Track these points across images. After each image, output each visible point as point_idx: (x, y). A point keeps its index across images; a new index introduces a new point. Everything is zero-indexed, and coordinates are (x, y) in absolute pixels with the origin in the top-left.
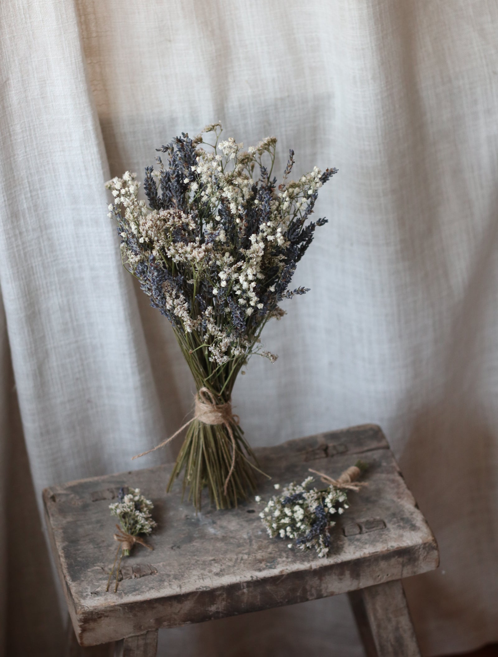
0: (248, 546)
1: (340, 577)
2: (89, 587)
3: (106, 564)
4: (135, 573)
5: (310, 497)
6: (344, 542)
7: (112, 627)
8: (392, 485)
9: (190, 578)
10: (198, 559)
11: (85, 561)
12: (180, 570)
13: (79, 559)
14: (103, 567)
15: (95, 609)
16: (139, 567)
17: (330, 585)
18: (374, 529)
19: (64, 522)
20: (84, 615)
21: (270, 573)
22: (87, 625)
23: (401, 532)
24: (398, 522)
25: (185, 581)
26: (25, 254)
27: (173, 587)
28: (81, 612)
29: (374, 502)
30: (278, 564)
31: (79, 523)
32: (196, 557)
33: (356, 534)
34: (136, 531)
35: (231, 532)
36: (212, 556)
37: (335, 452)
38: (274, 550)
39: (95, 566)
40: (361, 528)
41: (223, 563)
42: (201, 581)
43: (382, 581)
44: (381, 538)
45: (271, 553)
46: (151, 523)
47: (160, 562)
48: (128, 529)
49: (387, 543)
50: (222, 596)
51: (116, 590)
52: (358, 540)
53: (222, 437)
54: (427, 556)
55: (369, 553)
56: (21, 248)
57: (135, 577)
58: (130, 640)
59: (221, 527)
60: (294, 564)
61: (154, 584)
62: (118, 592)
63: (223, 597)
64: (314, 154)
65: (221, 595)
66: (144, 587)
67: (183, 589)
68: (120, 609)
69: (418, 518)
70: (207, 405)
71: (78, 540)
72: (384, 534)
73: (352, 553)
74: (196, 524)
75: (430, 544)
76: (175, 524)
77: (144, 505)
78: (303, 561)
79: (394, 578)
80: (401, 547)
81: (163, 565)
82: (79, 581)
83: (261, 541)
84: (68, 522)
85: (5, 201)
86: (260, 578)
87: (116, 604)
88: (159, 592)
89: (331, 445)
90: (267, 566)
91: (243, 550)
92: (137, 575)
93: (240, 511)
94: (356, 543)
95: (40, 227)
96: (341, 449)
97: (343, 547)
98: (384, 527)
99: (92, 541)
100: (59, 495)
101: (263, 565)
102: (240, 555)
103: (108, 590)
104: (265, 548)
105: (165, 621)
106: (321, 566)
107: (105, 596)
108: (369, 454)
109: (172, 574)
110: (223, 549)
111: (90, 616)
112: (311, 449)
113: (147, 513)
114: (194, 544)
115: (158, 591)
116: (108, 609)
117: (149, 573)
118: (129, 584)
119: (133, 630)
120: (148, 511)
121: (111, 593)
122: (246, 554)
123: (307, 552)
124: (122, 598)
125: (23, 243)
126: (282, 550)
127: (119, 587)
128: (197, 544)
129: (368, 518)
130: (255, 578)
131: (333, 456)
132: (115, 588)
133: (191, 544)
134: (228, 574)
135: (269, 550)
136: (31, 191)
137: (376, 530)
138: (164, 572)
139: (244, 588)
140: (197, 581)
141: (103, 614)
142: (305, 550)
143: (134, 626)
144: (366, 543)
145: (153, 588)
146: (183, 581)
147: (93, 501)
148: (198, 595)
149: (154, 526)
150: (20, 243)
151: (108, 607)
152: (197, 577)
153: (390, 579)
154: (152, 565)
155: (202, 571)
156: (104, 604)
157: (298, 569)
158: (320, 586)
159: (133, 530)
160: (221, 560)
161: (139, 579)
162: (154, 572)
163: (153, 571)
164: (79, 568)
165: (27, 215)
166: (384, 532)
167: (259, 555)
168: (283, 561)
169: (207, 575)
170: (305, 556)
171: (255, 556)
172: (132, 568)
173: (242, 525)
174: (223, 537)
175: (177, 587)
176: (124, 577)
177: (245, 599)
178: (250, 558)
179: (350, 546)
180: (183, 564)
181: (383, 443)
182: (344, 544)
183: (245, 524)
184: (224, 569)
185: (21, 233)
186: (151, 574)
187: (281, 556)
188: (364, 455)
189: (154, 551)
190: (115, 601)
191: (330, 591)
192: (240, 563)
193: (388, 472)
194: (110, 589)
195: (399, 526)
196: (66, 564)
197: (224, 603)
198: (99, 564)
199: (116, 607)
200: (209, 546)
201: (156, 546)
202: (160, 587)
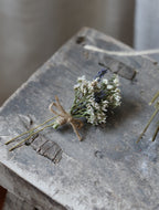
9: (73, 192)
10: (101, 181)
11: (28, 105)
12: (75, 178)
13: (27, 100)
25: (66, 191)
27: (52, 187)
31: (67, 72)
32: (101, 178)
36: (113, 189)
51: (13, 149)
57: (39, 151)
66: (34, 166)
92: (42, 150)
109: (66, 175)
110: (129, 191)
117: (51, 158)
118: (27, 153)
127: (19, 149)
128: (117, 166)
133: (113, 163)
138: (62, 167)
145: (38, 173)
152: (78, 196)
155: (88, 195)
160: (114, 199)
161: (38, 156)
164: (18, 107)
169: (87, 202)
174: (145, 180)
176: (32, 144)
180: (84, 174)
201: (87, 139)
202: (43, 178)
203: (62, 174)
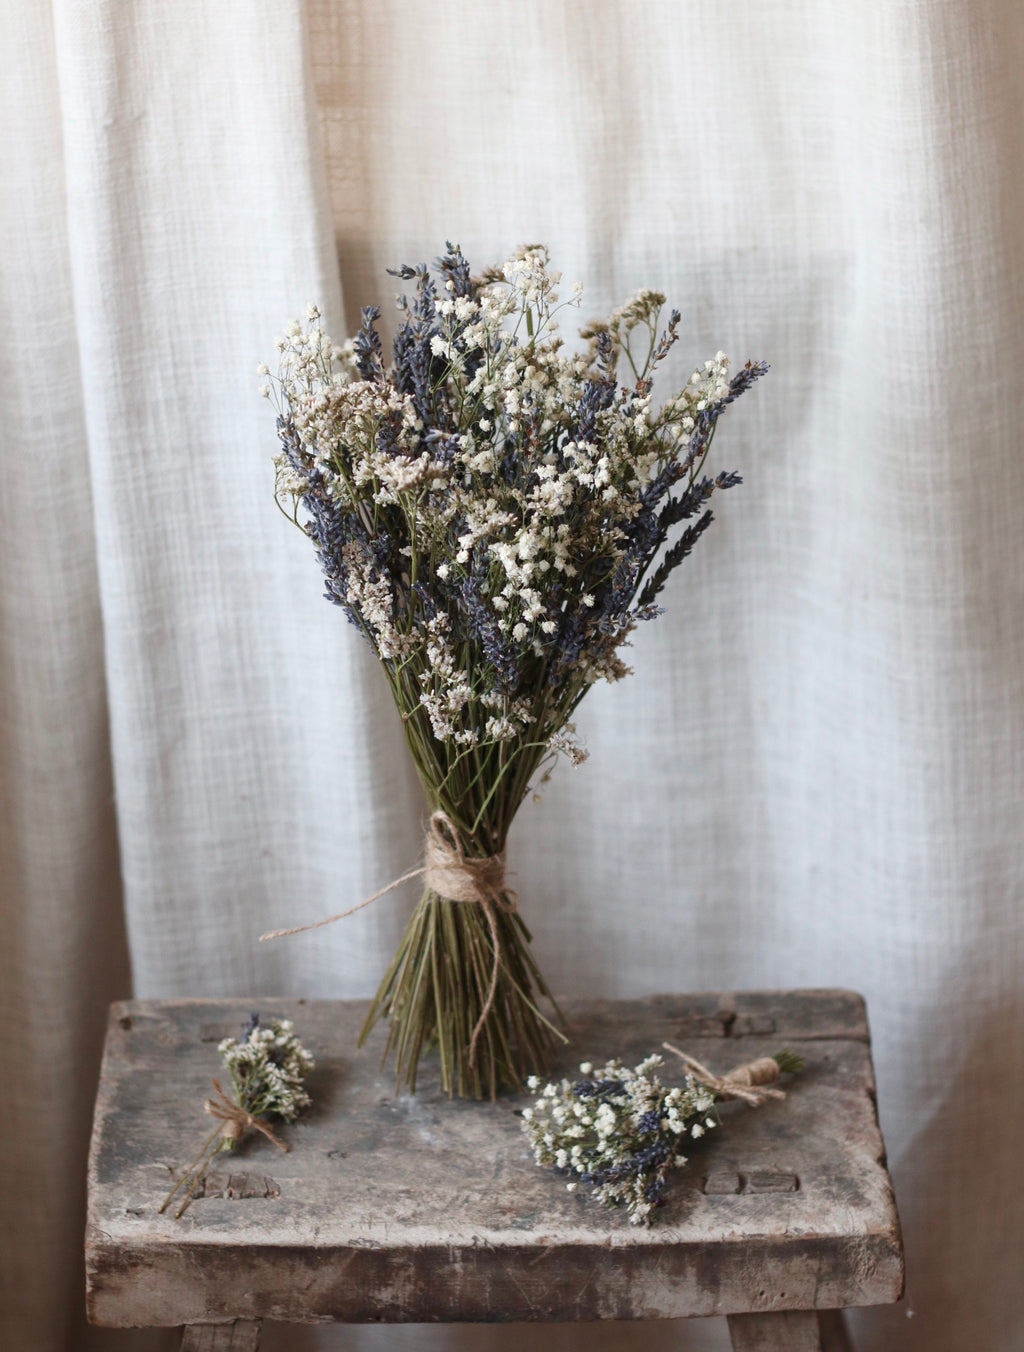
0: (488, 1178)
1: (674, 1278)
2: (128, 1199)
3: (180, 1162)
4: (233, 1187)
5: (638, 1091)
6: (698, 1203)
7: (159, 1294)
8: (845, 1112)
9: (343, 1218)
10: (375, 1184)
11: (140, 1149)
12: (328, 1200)
13: (129, 1143)
14: (173, 1166)
15: (125, 1244)
16: (244, 1177)
17: (649, 1293)
18: (771, 1188)
19: (129, 1069)
20: (101, 1253)
21: (516, 1238)
22: (104, 1277)
23: (828, 1204)
24: (829, 1184)
25: (331, 1222)
26: (152, 500)
27: (301, 1230)
28: (93, 1245)
29: (791, 1138)
30: (540, 1222)
31: (157, 1076)
32: (371, 1181)
33: (727, 1193)
34: (261, 1107)
35: (465, 1145)
36: (405, 1183)
37: (745, 1030)
38: (540, 1195)
39: (156, 1162)
40: (742, 1182)
41: (424, 1202)
42: (365, 1227)
43: (769, 1307)
44: (779, 1210)
45: (532, 1199)
46: (298, 1097)
47: (291, 1177)
48: (243, 1098)
49: (788, 1221)
50: (406, 1270)
51: (181, 1214)
52: (728, 1204)
53: (474, 933)
54: (874, 1266)
55: (743, 1235)
56: (143, 484)
57: (231, 1195)
58: (197, 1330)
59: (448, 1132)
60: (574, 1228)
61: (265, 1217)
62: (183, 1218)
63: (407, 1274)
64: (807, 389)
65: (404, 1266)
66: (241, 1218)
67: (320, 1236)
68: (178, 1255)
69: (875, 1185)
70: (446, 855)
71: (142, 1108)
72: (789, 1201)
73: (706, 1229)
74: (397, 1117)
75: (884, 1240)
76: (354, 1112)
77: (294, 1057)
78: (596, 1226)
79: (797, 1305)
80: (817, 1234)
81: (297, 1184)
82: (111, 1183)
83: (521, 1173)
84: (136, 1072)
85: (115, 375)
86: (493, 1245)
87: (172, 1241)
88: (269, 1233)
89: (743, 1015)
90: (514, 1222)
91: (477, 1183)
92: (234, 1192)
93: (499, 1109)
94: (721, 1209)
95: (189, 446)
96: (763, 1026)
97: (690, 1214)
98: (794, 1188)
99: (171, 1114)
100: (141, 1019)
101: (507, 1219)
102: (466, 1193)
103: (162, 1211)
104: (522, 1188)
105: (276, 1304)
106: (632, 1243)
107: (154, 1222)
108: (819, 1045)
109: (310, 1204)
110: (434, 1175)
111: (113, 1257)
112: (697, 1017)
113: (295, 1073)
114: (378, 1154)
115: (268, 1231)
116: (154, 1248)
117: (262, 1194)
118: (212, 1208)
119: (204, 1309)
120: (297, 1069)
121: (170, 1218)
122: (479, 1191)
123: (610, 1210)
124: (187, 1231)
125: (149, 476)
126: (559, 1198)
127: (190, 1209)
128: (383, 1156)
129: (766, 1167)
130: (481, 1243)
131: (739, 1036)
132: (178, 1210)
133: (372, 1155)
134: (427, 1224)
135: (531, 1193)
136: (175, 365)
137: (774, 1191)
138: (293, 1197)
139: (455, 1262)
140: (357, 1226)
141: (142, 1259)
142: (607, 1205)
143: (209, 1302)
144: (743, 1214)
145: (258, 1224)
146: (326, 1221)
147: (204, 1041)
148: (353, 1256)
149: (302, 1104)
150: (142, 472)
151: (152, 1244)
152: (358, 1219)
153: (787, 1306)
154: (275, 1179)
155: (374, 1210)
156: (145, 1237)
157: (579, 1241)
158: (628, 1291)
159: (255, 1102)
160: (421, 1194)
161: (236, 1202)
162: (273, 1193)
163: (271, 1190)
164: (122, 1159)
165: (163, 416)
166: (790, 1199)
167: (505, 1200)
168: (553, 1220)
169: (381, 1218)
170: (603, 1217)
171: (497, 1199)
172: (231, 1177)
173: (492, 1136)
174: (445, 1151)
175: (311, 1231)
176: (207, 1192)
177: (457, 1286)
178: (485, 1202)
179: (707, 1214)
180: (338, 1189)
181: (858, 1030)
182: (696, 1207)
183: (499, 1134)
184: (421, 1214)
185: (145, 453)
186: (265, 1196)
187: (551, 1208)
188: (806, 1046)
189: (290, 1155)
190: (171, 1234)
191: (649, 1306)
192: (461, 1207)
193: (846, 1086)
194: (168, 1209)
195: (829, 1192)
196: (99, 1148)
197: (410, 1288)
198: (166, 1159)
199: (171, 1249)
200: (406, 1163)
201: (296, 1146)
202: (275, 1224)
203: (302, 1205)
